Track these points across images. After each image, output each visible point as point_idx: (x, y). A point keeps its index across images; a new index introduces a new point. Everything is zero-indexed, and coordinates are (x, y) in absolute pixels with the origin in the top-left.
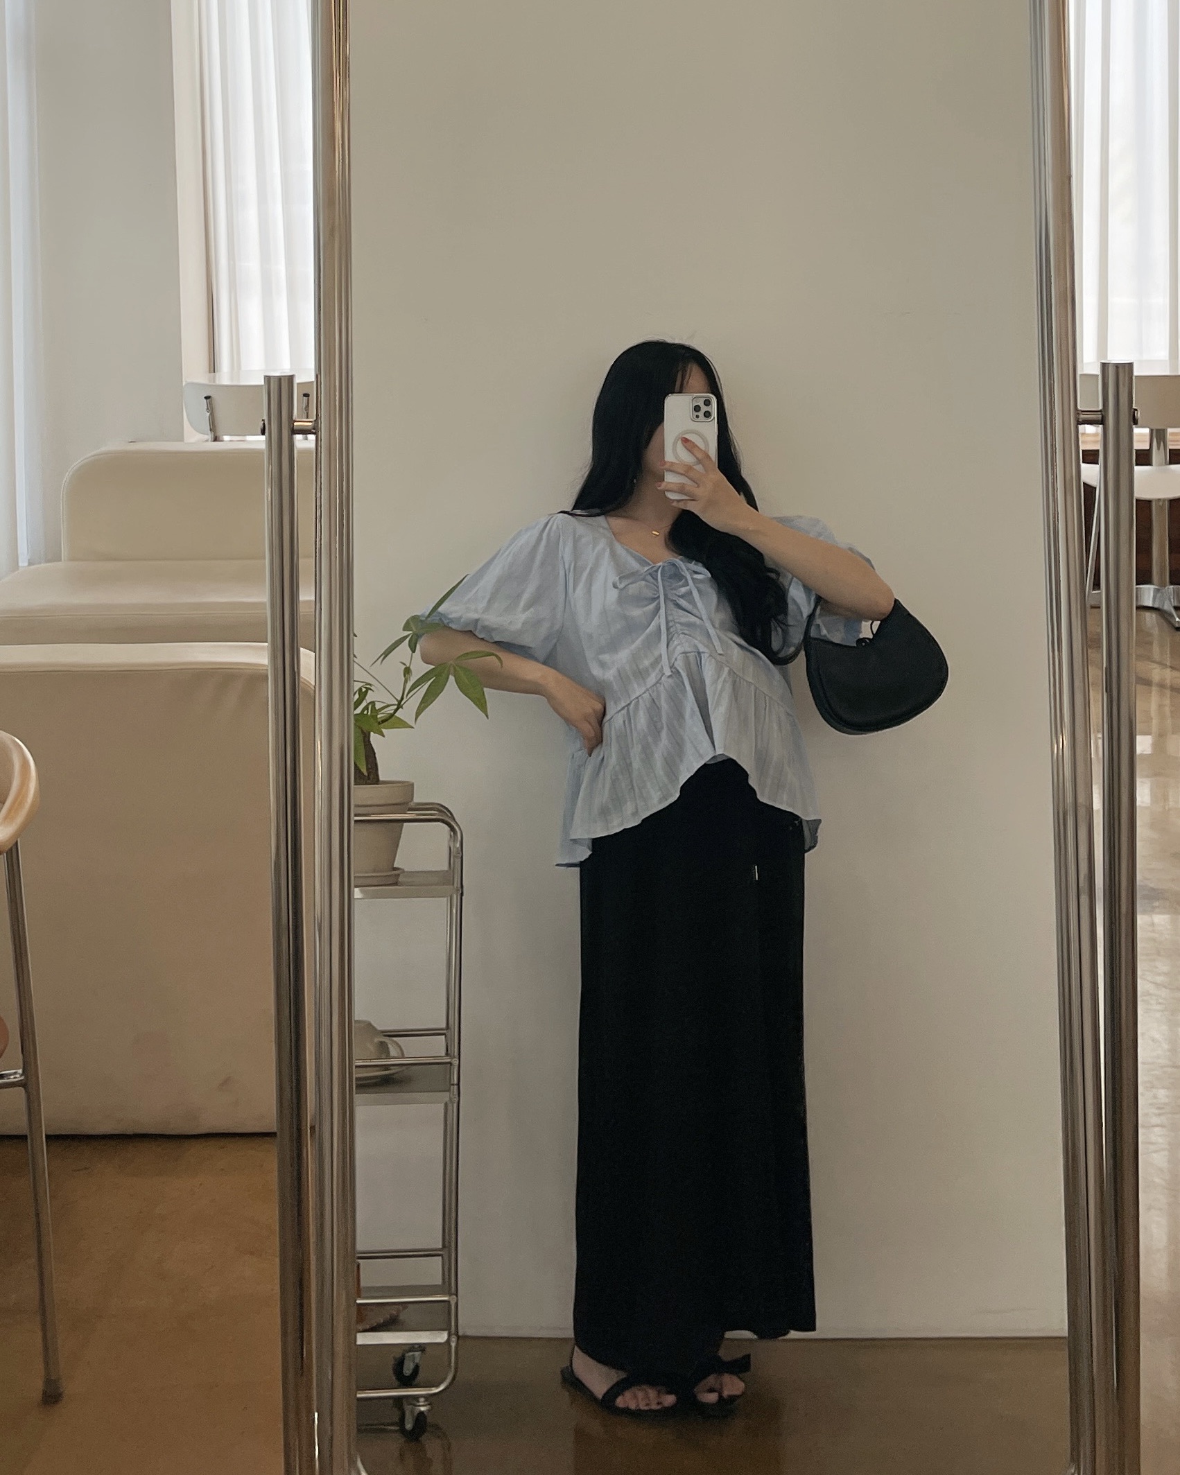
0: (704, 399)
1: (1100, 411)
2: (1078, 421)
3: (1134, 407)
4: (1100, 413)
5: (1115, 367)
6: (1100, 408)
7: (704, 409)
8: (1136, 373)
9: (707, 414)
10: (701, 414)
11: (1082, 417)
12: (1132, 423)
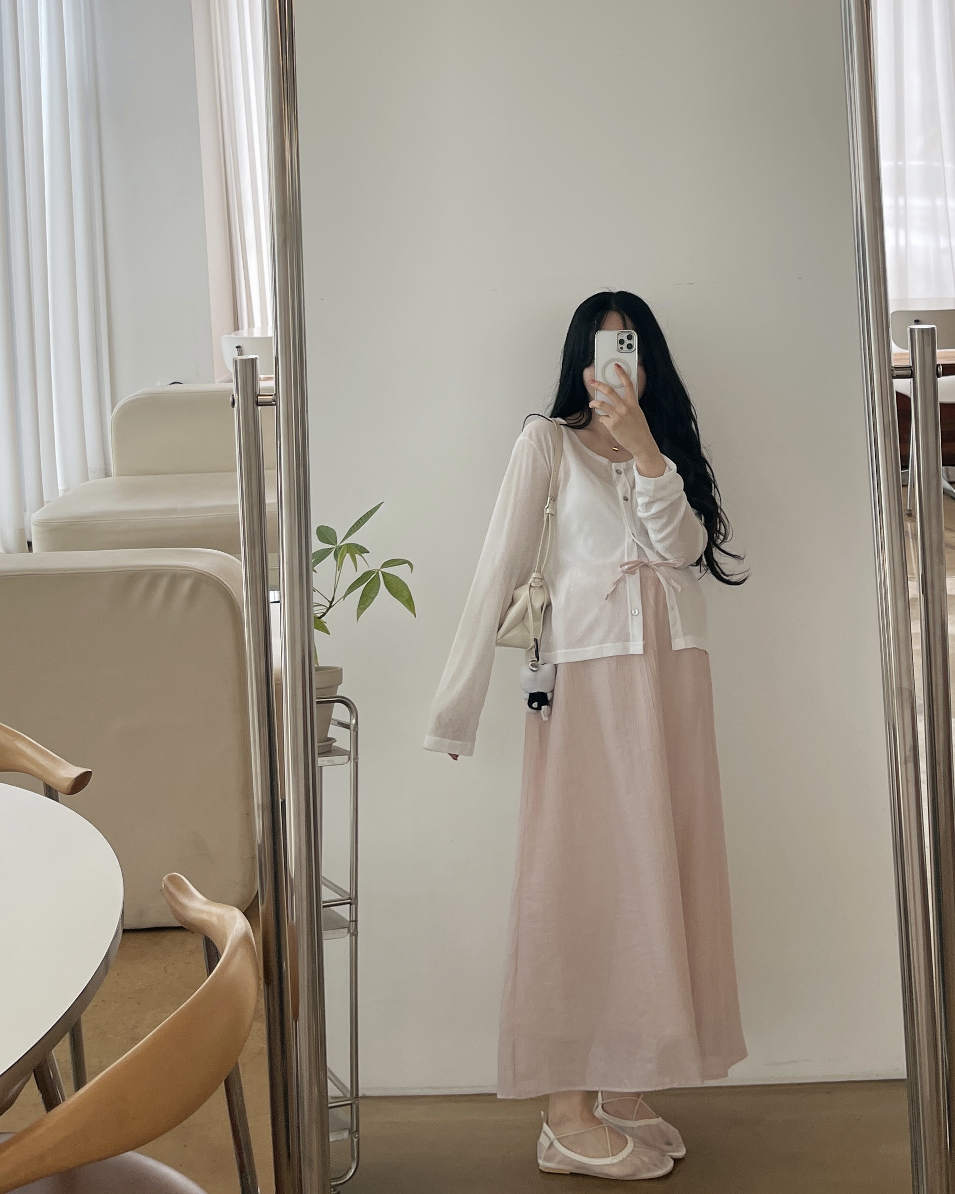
0: (628, 334)
2: (892, 376)
3: (937, 363)
4: (909, 369)
5: (920, 331)
6: (909, 364)
7: (627, 342)
9: (629, 346)
10: (625, 346)
11: (896, 372)
12: (936, 376)
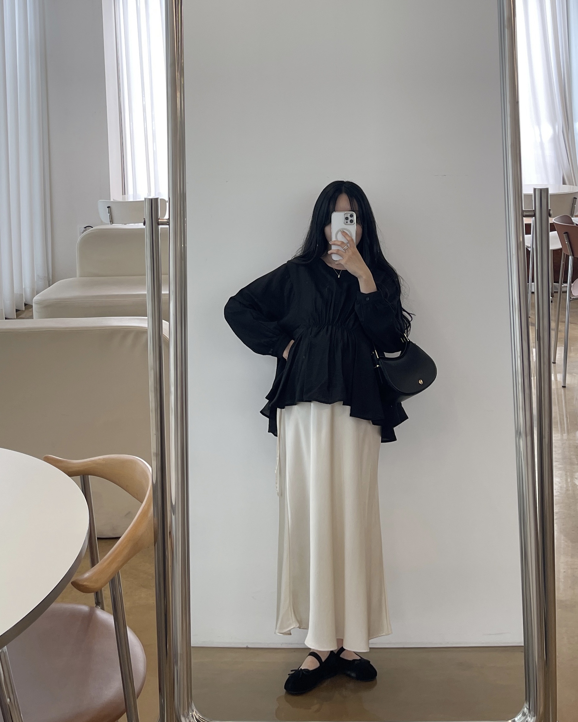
1: (534, 211)
2: (523, 216)
3: (549, 208)
4: (533, 212)
5: (540, 190)
6: (534, 209)
7: (350, 219)
8: (550, 192)
9: (351, 221)
10: (349, 221)
11: (525, 213)
12: (549, 216)
